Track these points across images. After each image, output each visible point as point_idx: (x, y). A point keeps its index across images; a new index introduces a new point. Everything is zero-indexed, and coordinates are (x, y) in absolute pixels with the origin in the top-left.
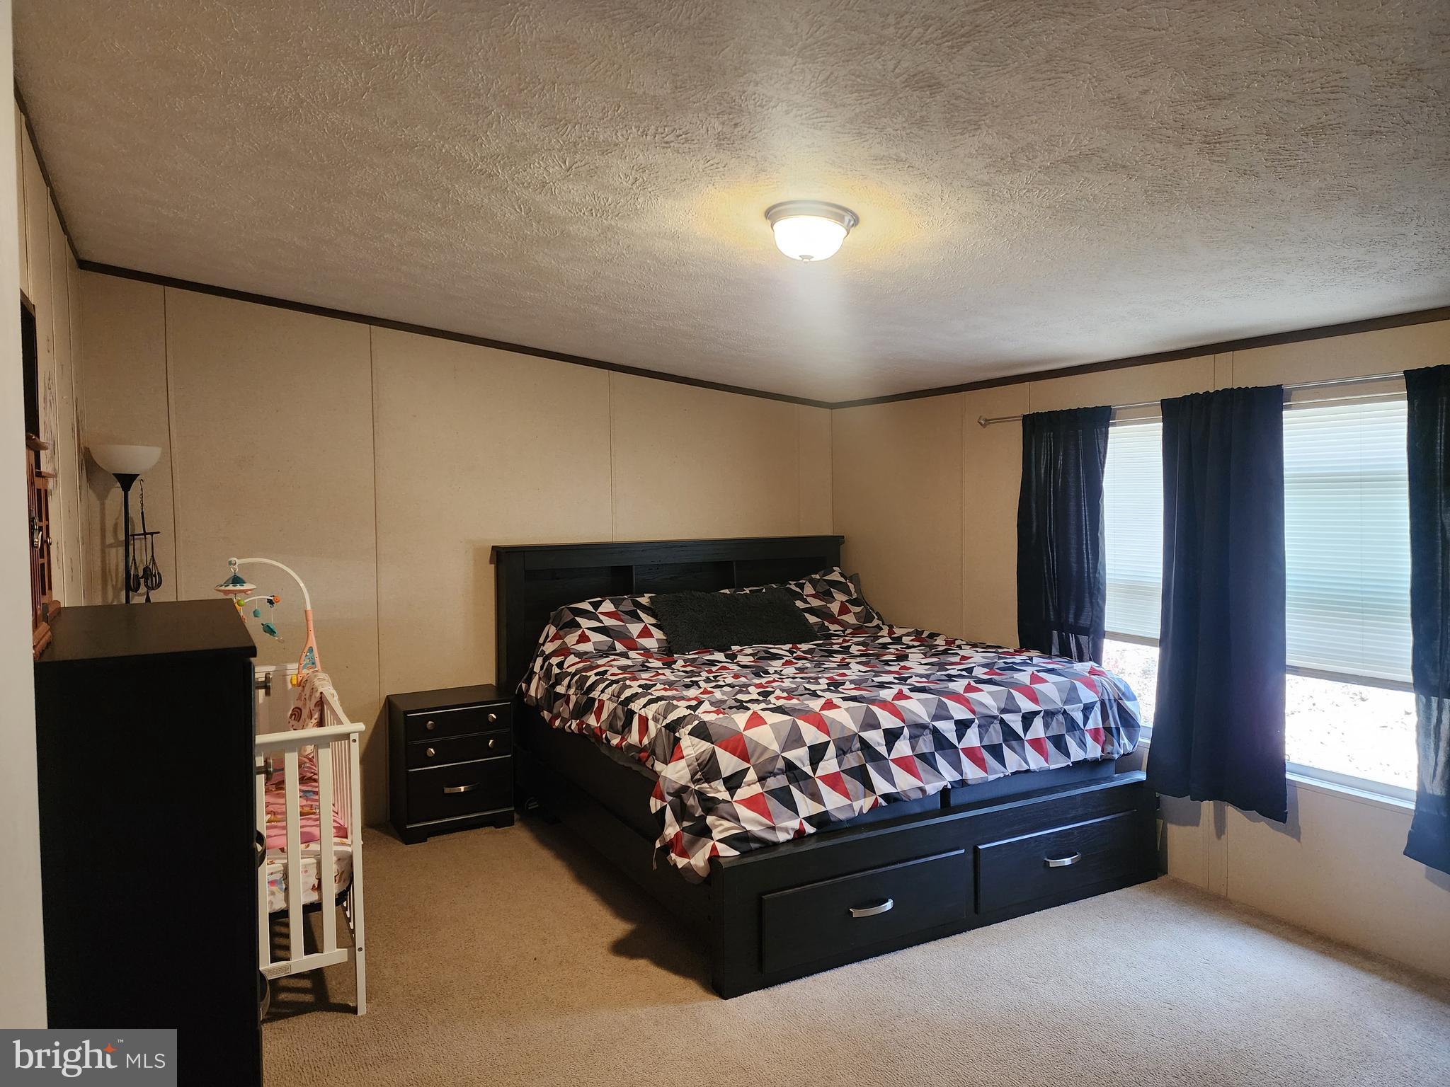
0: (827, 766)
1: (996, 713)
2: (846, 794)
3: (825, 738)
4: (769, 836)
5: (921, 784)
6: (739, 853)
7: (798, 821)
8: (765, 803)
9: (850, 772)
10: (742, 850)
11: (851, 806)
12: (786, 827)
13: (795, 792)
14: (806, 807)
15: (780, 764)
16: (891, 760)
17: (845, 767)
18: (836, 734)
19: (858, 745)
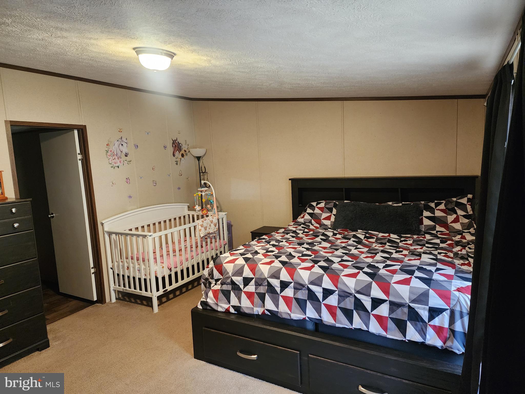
0: (250, 288)
1: (353, 292)
2: (252, 303)
3: (252, 276)
4: (215, 307)
5: (289, 312)
6: (202, 308)
7: (229, 306)
8: (218, 294)
9: (259, 294)
10: (204, 308)
11: (253, 308)
12: (223, 306)
13: (232, 294)
14: (234, 301)
15: (229, 281)
16: (281, 296)
17: (258, 291)
18: (257, 276)
19: (266, 283)
